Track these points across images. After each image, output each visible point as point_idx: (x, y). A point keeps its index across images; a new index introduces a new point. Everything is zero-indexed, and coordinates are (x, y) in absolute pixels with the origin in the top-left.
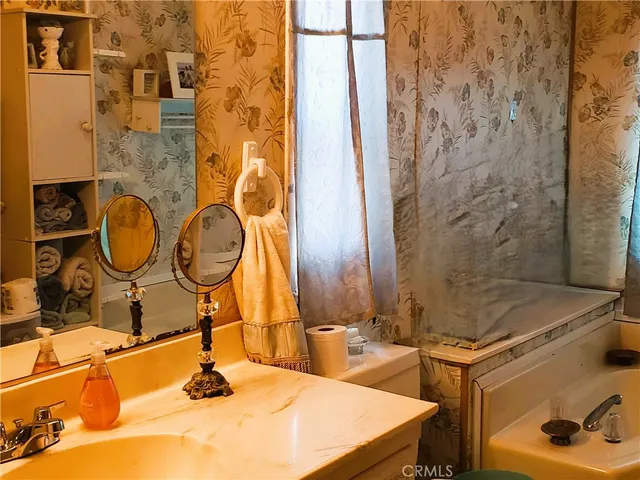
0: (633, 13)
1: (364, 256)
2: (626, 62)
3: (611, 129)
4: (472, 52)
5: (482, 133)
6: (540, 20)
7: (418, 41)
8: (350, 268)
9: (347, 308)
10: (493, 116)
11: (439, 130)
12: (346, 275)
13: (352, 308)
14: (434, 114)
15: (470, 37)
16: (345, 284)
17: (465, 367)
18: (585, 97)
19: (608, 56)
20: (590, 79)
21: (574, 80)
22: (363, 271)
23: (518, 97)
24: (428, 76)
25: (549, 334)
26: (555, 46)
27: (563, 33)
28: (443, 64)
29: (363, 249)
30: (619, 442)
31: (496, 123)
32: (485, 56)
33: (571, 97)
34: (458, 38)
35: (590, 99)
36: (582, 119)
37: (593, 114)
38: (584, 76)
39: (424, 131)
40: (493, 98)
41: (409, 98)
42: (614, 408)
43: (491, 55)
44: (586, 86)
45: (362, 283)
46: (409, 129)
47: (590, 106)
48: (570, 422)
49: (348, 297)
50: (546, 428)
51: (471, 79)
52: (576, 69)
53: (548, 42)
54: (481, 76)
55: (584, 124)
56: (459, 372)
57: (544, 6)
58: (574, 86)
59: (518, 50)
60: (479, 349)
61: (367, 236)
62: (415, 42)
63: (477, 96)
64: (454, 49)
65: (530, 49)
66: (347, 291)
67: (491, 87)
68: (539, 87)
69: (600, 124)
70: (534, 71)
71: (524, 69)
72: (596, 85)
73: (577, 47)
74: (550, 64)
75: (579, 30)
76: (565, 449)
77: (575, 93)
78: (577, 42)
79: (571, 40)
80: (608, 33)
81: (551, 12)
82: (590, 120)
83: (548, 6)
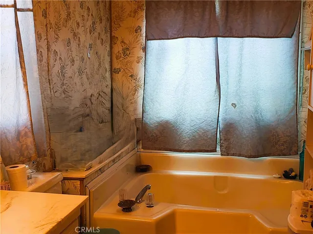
0: (138, 8)
1: (30, 126)
2: (136, 31)
3: (132, 62)
4: (70, 22)
5: (77, 63)
6: (97, 9)
7: (46, 14)
8: (23, 133)
9: (22, 155)
10: (81, 55)
11: (58, 61)
12: (21, 138)
13: (25, 154)
14: (56, 52)
15: (69, 15)
16: (20, 142)
17: (82, 180)
18: (118, 48)
19: (128, 28)
20: (120, 39)
21: (113, 39)
22: (30, 134)
23: (91, 47)
24: (52, 33)
25: (113, 161)
26: (104, 22)
27: (107, 16)
28: (58, 28)
29: (29, 123)
30: (153, 206)
31: (83, 59)
32: (76, 24)
33: (111, 48)
34: (64, 15)
35: (121, 49)
36: (117, 58)
37: (122, 56)
38: (117, 38)
39: (52, 62)
40: (80, 46)
41: (44, 44)
42: (148, 191)
43: (78, 24)
44: (119, 42)
45: (29, 141)
46: (45, 60)
47: (121, 52)
48: (130, 200)
49: (23, 149)
50: (120, 205)
51: (71, 36)
52: (113, 34)
53: (101, 20)
54: (75, 35)
55: (119, 60)
56: (79, 182)
57: (98, 2)
58: (113, 42)
59: (89, 23)
60: (87, 170)
61: (31, 116)
62: (45, 15)
63: (74, 45)
64: (62, 19)
65: (94, 23)
66: (22, 145)
67: (79, 41)
68: (98, 42)
69: (126, 61)
70: (96, 34)
71: (92, 33)
72: (123, 42)
73: (113, 24)
74: (102, 31)
75: (113, 16)
76: (130, 213)
77: (113, 46)
78: (113, 21)
79: (110, 20)
80: (127, 18)
81: (101, 5)
82: (121, 59)
83: (100, 3)
